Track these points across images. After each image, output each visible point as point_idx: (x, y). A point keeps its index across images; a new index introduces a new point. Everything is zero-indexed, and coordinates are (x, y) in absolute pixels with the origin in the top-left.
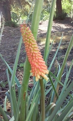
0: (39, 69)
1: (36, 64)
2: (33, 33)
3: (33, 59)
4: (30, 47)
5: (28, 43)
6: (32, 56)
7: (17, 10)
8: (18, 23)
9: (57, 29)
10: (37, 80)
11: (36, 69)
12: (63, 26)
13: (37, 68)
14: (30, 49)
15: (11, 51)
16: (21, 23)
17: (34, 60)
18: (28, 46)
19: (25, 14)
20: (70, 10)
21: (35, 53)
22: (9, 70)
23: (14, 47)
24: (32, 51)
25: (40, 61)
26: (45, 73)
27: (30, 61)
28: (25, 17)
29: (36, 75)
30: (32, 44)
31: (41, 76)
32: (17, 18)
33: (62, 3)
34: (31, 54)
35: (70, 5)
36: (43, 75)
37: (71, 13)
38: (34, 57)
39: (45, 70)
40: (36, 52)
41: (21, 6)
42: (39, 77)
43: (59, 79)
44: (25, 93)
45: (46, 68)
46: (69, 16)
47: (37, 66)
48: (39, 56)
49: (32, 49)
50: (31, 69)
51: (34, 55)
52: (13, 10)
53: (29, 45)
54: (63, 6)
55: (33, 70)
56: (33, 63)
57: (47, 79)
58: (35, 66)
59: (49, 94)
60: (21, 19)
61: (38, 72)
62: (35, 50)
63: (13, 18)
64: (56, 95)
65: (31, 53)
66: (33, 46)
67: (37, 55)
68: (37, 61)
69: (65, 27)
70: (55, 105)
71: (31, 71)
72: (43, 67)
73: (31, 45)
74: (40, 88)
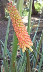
0: (25, 41)
1: (22, 37)
3: (19, 33)
4: (16, 22)
10: (24, 51)
11: (22, 42)
17: (21, 33)
18: (14, 21)
20: (40, 9)
21: (21, 28)
22: (3, 46)
24: (18, 26)
25: (26, 34)
26: (30, 45)
29: (22, 47)
30: (18, 20)
31: (27, 47)
32: (8, 15)
34: (18, 29)
35: (39, 6)
36: (29, 46)
38: (20, 31)
39: (30, 42)
42: (25, 49)
46: (39, 13)
47: (23, 39)
49: (18, 24)
50: (18, 42)
51: (20, 29)
52: (6, 11)
55: (20, 43)
56: (20, 36)
58: (21, 39)
61: (24, 45)
62: (21, 25)
66: (19, 21)
67: (23, 29)
68: (23, 34)
71: (18, 44)
72: (28, 40)
73: (17, 20)
74: (26, 58)
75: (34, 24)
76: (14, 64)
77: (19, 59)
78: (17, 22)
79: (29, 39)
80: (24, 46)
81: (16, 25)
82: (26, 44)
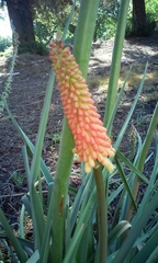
0: (93, 145)
1: (85, 133)
2: (78, 62)
3: (79, 122)
4: (72, 95)
5: (68, 85)
6: (77, 115)
7: (47, 18)
9: (134, 58)
10: (88, 170)
11: (85, 146)
12: (149, 51)
13: (87, 143)
14: (72, 99)
15: (35, 106)
17: (82, 124)
18: (66, 92)
21: (82, 109)
22: (28, 147)
23: (41, 98)
24: (77, 105)
25: (96, 126)
26: (105, 153)
27: (73, 126)
30: (76, 88)
31: (97, 161)
32: (47, 34)
34: (75, 111)
36: (102, 158)
38: (81, 119)
39: (106, 146)
40: (85, 106)
42: (92, 163)
43: (139, 169)
44: (63, 199)
45: (109, 142)
47: (88, 138)
48: (93, 115)
49: (76, 99)
50: (74, 145)
51: (81, 113)
53: (70, 91)
55: (80, 147)
56: (79, 131)
57: (111, 167)
58: (84, 138)
59: (116, 200)
60: (55, 36)
61: (90, 153)
62: (83, 102)
63: (39, 36)
64: (133, 203)
65: (73, 107)
66: (78, 92)
67: (87, 114)
68: (87, 127)
71: (74, 150)
73: (73, 89)
74: (95, 188)
76: (62, 204)
77: (76, 192)
78: (75, 93)
79: (104, 139)
80: (90, 158)
81: (69, 101)
82: (94, 153)
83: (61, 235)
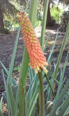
0: (38, 60)
1: (35, 54)
3: (32, 49)
4: (29, 36)
5: (27, 32)
6: (31, 46)
7: (10, 18)
8: (11, 30)
9: (47, 35)
10: (36, 72)
11: (35, 61)
12: (53, 32)
13: (36, 59)
14: (29, 38)
15: (5, 56)
16: (13, 30)
17: (34, 50)
18: (26, 35)
19: (17, 22)
20: (58, 17)
21: (34, 43)
23: (7, 52)
24: (31, 41)
25: (40, 51)
26: (44, 64)
27: (29, 51)
28: (17, 25)
29: (35, 67)
30: (31, 33)
31: (40, 67)
32: (9, 25)
33: (51, 11)
34: (30, 44)
35: (57, 12)
36: (42, 66)
37: (59, 20)
38: (33, 47)
39: (44, 61)
40: (35, 42)
41: (13, 14)
44: (24, 88)
45: (45, 59)
46: (57, 23)
47: (36, 57)
48: (38, 46)
49: (31, 38)
51: (33, 45)
52: (6, 18)
53: (28, 35)
54: (51, 14)
55: (33, 61)
56: (32, 53)
57: (46, 71)
58: (34, 56)
60: (13, 26)
61: (37, 64)
62: (34, 40)
63: (6, 26)
65: (30, 42)
66: (32, 35)
67: (36, 45)
68: (36, 51)
69: (54, 33)
70: (52, 103)
72: (43, 58)
73: (29, 33)
75: (49, 41)
76: (23, 91)
81: (28, 39)
82: (39, 64)
83: (23, 106)
